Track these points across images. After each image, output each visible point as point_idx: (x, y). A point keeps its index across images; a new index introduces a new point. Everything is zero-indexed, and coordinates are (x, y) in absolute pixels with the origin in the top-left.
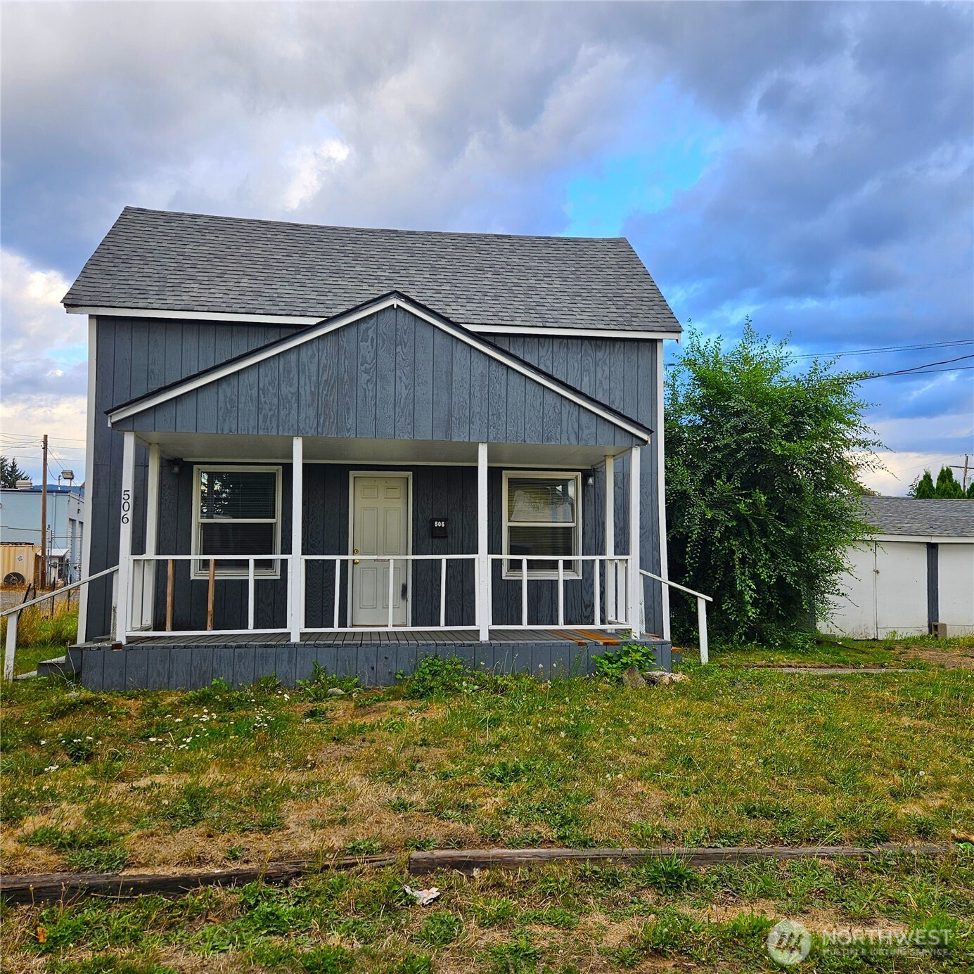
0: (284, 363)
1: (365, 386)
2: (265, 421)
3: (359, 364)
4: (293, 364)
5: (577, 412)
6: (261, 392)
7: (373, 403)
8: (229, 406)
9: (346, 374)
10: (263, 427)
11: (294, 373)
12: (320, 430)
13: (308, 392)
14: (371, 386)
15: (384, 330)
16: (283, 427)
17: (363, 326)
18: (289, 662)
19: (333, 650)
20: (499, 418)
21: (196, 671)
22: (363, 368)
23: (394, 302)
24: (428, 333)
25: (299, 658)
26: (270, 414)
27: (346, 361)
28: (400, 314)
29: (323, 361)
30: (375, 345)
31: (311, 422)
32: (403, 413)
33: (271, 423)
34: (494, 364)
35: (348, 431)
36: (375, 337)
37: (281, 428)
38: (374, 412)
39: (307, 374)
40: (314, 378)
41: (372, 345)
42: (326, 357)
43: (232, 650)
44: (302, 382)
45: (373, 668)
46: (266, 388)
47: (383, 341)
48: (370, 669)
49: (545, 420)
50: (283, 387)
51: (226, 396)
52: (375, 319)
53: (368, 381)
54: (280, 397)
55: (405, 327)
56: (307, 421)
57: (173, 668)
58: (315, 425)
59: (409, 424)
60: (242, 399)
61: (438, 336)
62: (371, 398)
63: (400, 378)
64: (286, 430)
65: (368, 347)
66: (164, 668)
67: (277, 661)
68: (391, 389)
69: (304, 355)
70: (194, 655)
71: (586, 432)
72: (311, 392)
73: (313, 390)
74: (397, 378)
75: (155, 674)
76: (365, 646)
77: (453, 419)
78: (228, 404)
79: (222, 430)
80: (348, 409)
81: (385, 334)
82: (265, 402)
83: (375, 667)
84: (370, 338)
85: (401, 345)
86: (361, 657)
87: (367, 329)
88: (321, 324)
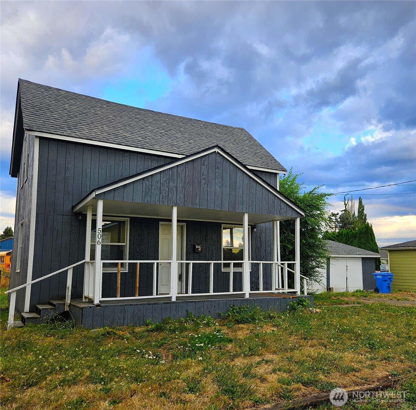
0: (171, 173)
1: (203, 186)
2: (162, 198)
3: (201, 176)
4: (175, 174)
5: (280, 203)
6: (161, 184)
7: (207, 193)
8: (147, 190)
9: (196, 180)
10: (161, 201)
11: (175, 177)
12: (185, 204)
13: (181, 187)
14: (206, 186)
15: (211, 161)
16: (170, 202)
17: (203, 159)
18: (176, 310)
19: (194, 304)
20: (253, 203)
21: (136, 316)
22: (203, 177)
23: (216, 150)
24: (228, 164)
25: (180, 308)
26: (165, 195)
27: (196, 174)
28: (218, 155)
29: (187, 173)
30: (208, 168)
31: (182, 200)
32: (218, 198)
33: (165, 199)
34: (252, 180)
35: (196, 205)
36: (208, 164)
37: (169, 202)
38: (207, 198)
39: (181, 178)
40: (183, 180)
41: (207, 168)
42: (188, 171)
44: (178, 182)
45: (209, 311)
46: (163, 183)
47: (211, 166)
48: (209, 312)
49: (269, 205)
50: (171, 183)
51: (146, 185)
52: (208, 156)
53: (205, 183)
54: (169, 188)
55: (219, 161)
56: (180, 199)
58: (183, 202)
59: (220, 203)
60: (153, 187)
61: (232, 166)
62: (206, 191)
63: (217, 183)
64: (171, 204)
65: (205, 168)
66: (121, 315)
67: (171, 310)
68: (213, 188)
69: (180, 170)
70: (135, 309)
71: (283, 210)
72: (182, 186)
73: (183, 186)
74: (216, 183)
75: (117, 318)
76: (206, 302)
77: (236, 202)
78: (147, 189)
79: (144, 201)
80: (197, 195)
81: (212, 164)
82: (163, 190)
83: (210, 311)
84: (206, 164)
85: (218, 169)
86: (205, 307)
87: (205, 160)
88: (188, 157)
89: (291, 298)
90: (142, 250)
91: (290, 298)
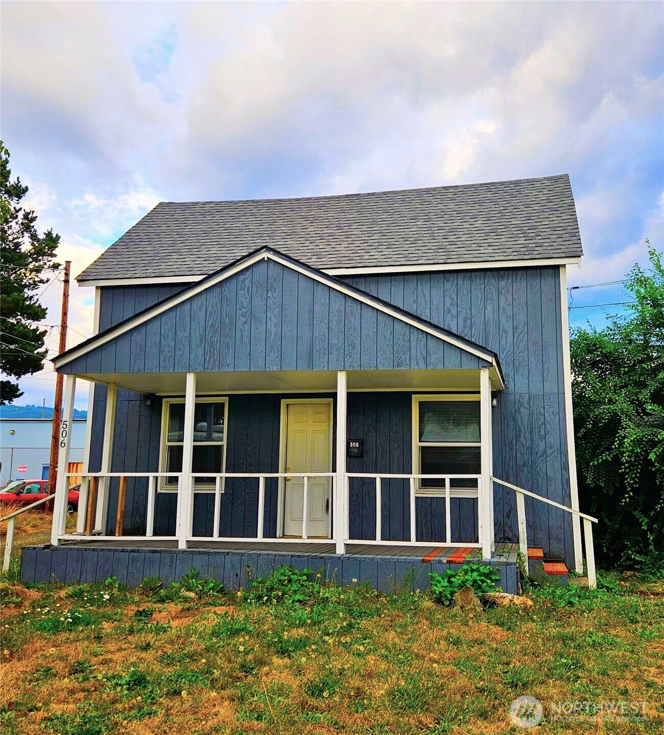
0: (180, 313)
1: (242, 327)
2: (164, 362)
3: (238, 309)
4: (187, 313)
5: (425, 340)
6: (162, 337)
7: (248, 341)
8: (138, 350)
9: (227, 318)
10: (163, 366)
11: (188, 319)
12: (206, 366)
13: (198, 335)
14: (247, 327)
15: (258, 279)
16: (178, 365)
17: (241, 278)
18: (171, 566)
19: (205, 557)
20: (354, 347)
21: (100, 571)
22: (241, 312)
23: (265, 255)
24: (293, 278)
25: (178, 563)
26: (168, 355)
27: (228, 308)
28: (271, 265)
29: (210, 309)
30: (250, 291)
31: (200, 360)
32: (272, 348)
33: (169, 362)
34: (349, 301)
35: (228, 366)
36: (250, 286)
37: (176, 366)
38: (249, 349)
39: (197, 320)
40: (202, 323)
41: (248, 293)
42: (212, 306)
43: (127, 554)
44: (193, 327)
45: (237, 575)
46: (166, 334)
47: (257, 288)
49: (395, 348)
50: (178, 333)
51: (136, 343)
52: (250, 271)
53: (245, 323)
54: (176, 341)
55: (275, 275)
56: (197, 359)
57: (84, 566)
58: (202, 363)
59: (277, 357)
60: (149, 344)
61: (302, 280)
62: (247, 337)
63: (270, 318)
64: (180, 368)
65: (245, 294)
67: (161, 564)
68: (263, 328)
69: (195, 306)
70: (100, 557)
71: (433, 357)
72: (200, 335)
73: (201, 333)
74: (268, 319)
75: (71, 572)
77: (314, 351)
78: (138, 348)
79: (134, 370)
80: (228, 347)
81: (258, 282)
82: (165, 346)
83: (239, 574)
84: (247, 287)
85: (271, 290)
87: (245, 280)
88: (209, 277)
89: (445, 561)
90: (248, 453)
91: (440, 562)
